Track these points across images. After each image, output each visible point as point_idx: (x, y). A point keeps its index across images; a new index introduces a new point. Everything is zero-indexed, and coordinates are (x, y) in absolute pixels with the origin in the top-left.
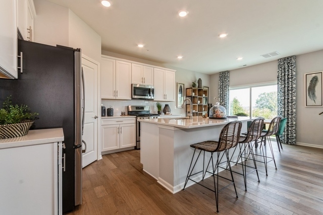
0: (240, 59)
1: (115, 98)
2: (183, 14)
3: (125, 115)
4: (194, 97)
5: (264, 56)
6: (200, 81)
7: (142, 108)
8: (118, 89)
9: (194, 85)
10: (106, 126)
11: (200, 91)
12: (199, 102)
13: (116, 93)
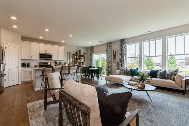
0: (90, 43)
1: (30, 59)
2: (47, 30)
3: (36, 66)
4: (76, 58)
5: (99, 42)
6: (80, 51)
7: (47, 63)
8: (32, 55)
9: (77, 53)
10: (24, 71)
11: (80, 56)
12: (79, 61)
13: (31, 57)
